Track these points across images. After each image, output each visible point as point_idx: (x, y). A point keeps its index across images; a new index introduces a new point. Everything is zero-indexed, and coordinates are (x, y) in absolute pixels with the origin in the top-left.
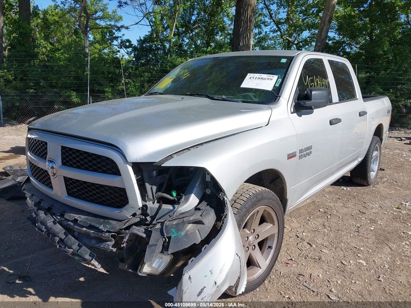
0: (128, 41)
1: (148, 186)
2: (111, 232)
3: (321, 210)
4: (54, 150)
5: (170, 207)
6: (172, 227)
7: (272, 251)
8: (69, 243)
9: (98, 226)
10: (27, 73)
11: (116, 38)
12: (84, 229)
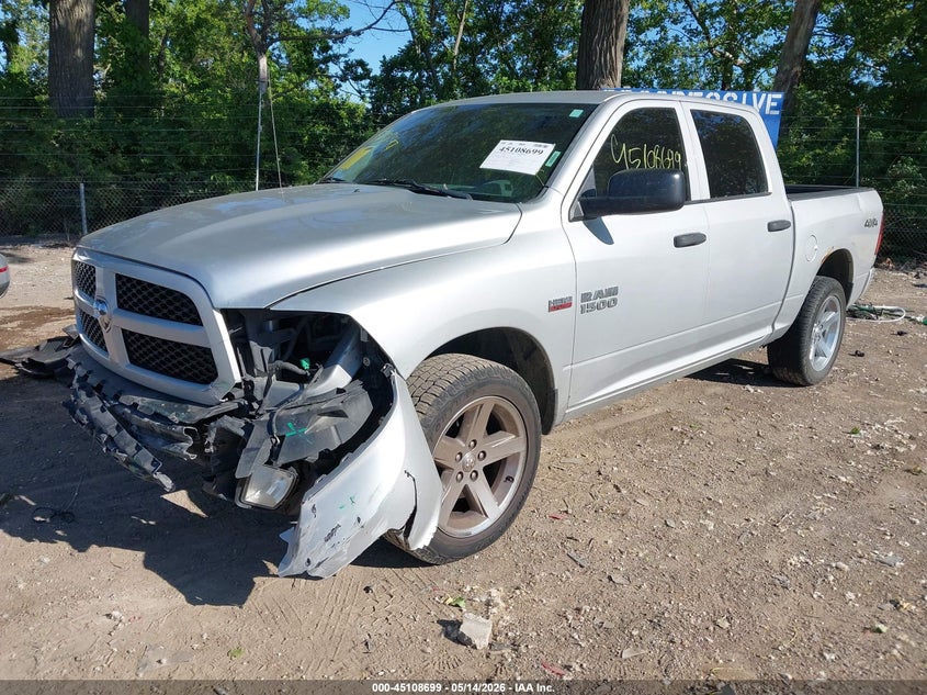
0: (361, 63)
1: (255, 347)
2: (185, 424)
3: (675, 428)
4: (104, 284)
5: (296, 387)
6: (289, 419)
7: (513, 487)
8: (121, 443)
9: (166, 414)
10: (139, 137)
11: (335, 59)
12: (146, 420)
